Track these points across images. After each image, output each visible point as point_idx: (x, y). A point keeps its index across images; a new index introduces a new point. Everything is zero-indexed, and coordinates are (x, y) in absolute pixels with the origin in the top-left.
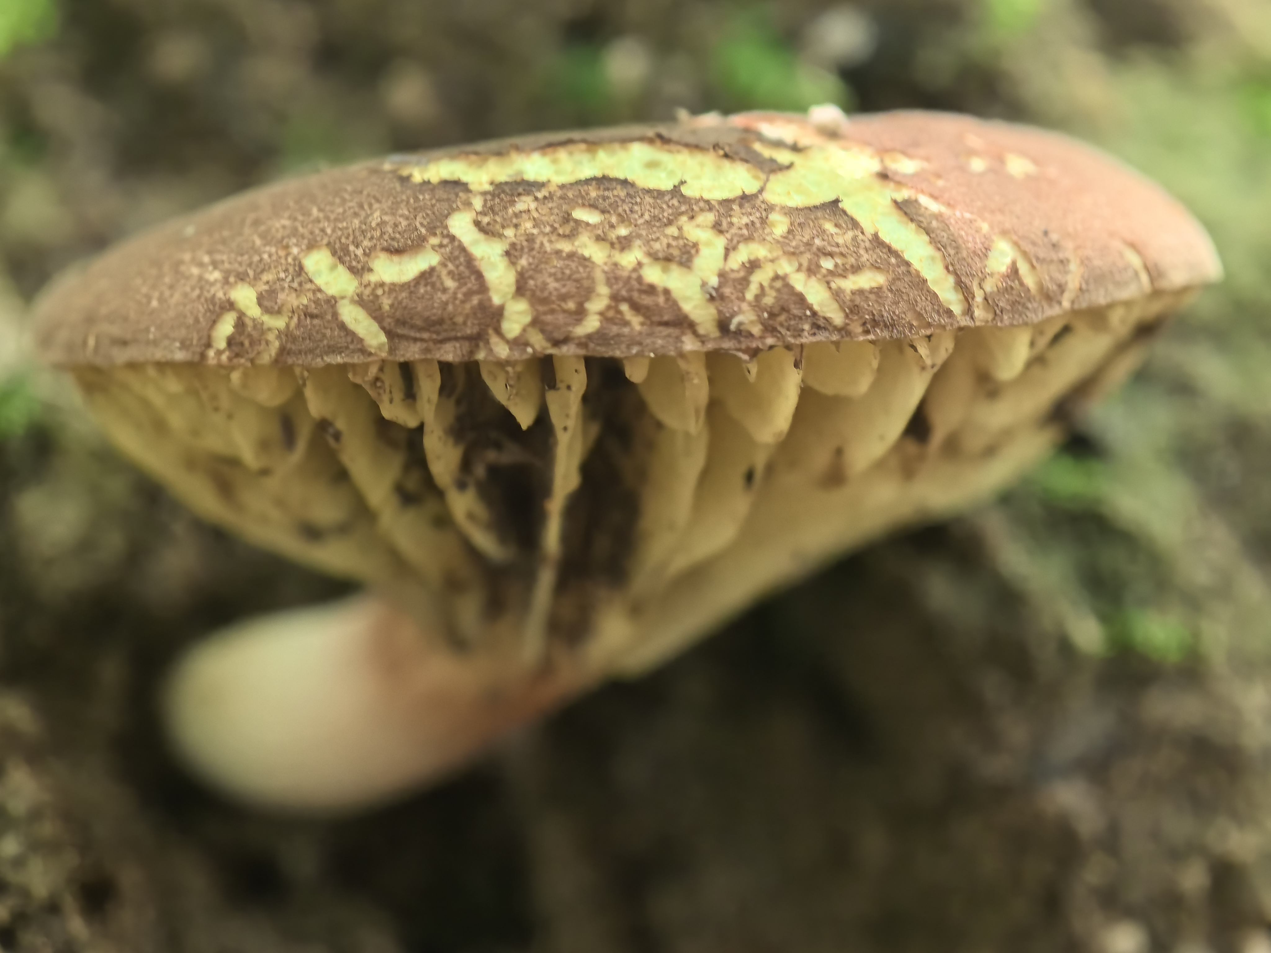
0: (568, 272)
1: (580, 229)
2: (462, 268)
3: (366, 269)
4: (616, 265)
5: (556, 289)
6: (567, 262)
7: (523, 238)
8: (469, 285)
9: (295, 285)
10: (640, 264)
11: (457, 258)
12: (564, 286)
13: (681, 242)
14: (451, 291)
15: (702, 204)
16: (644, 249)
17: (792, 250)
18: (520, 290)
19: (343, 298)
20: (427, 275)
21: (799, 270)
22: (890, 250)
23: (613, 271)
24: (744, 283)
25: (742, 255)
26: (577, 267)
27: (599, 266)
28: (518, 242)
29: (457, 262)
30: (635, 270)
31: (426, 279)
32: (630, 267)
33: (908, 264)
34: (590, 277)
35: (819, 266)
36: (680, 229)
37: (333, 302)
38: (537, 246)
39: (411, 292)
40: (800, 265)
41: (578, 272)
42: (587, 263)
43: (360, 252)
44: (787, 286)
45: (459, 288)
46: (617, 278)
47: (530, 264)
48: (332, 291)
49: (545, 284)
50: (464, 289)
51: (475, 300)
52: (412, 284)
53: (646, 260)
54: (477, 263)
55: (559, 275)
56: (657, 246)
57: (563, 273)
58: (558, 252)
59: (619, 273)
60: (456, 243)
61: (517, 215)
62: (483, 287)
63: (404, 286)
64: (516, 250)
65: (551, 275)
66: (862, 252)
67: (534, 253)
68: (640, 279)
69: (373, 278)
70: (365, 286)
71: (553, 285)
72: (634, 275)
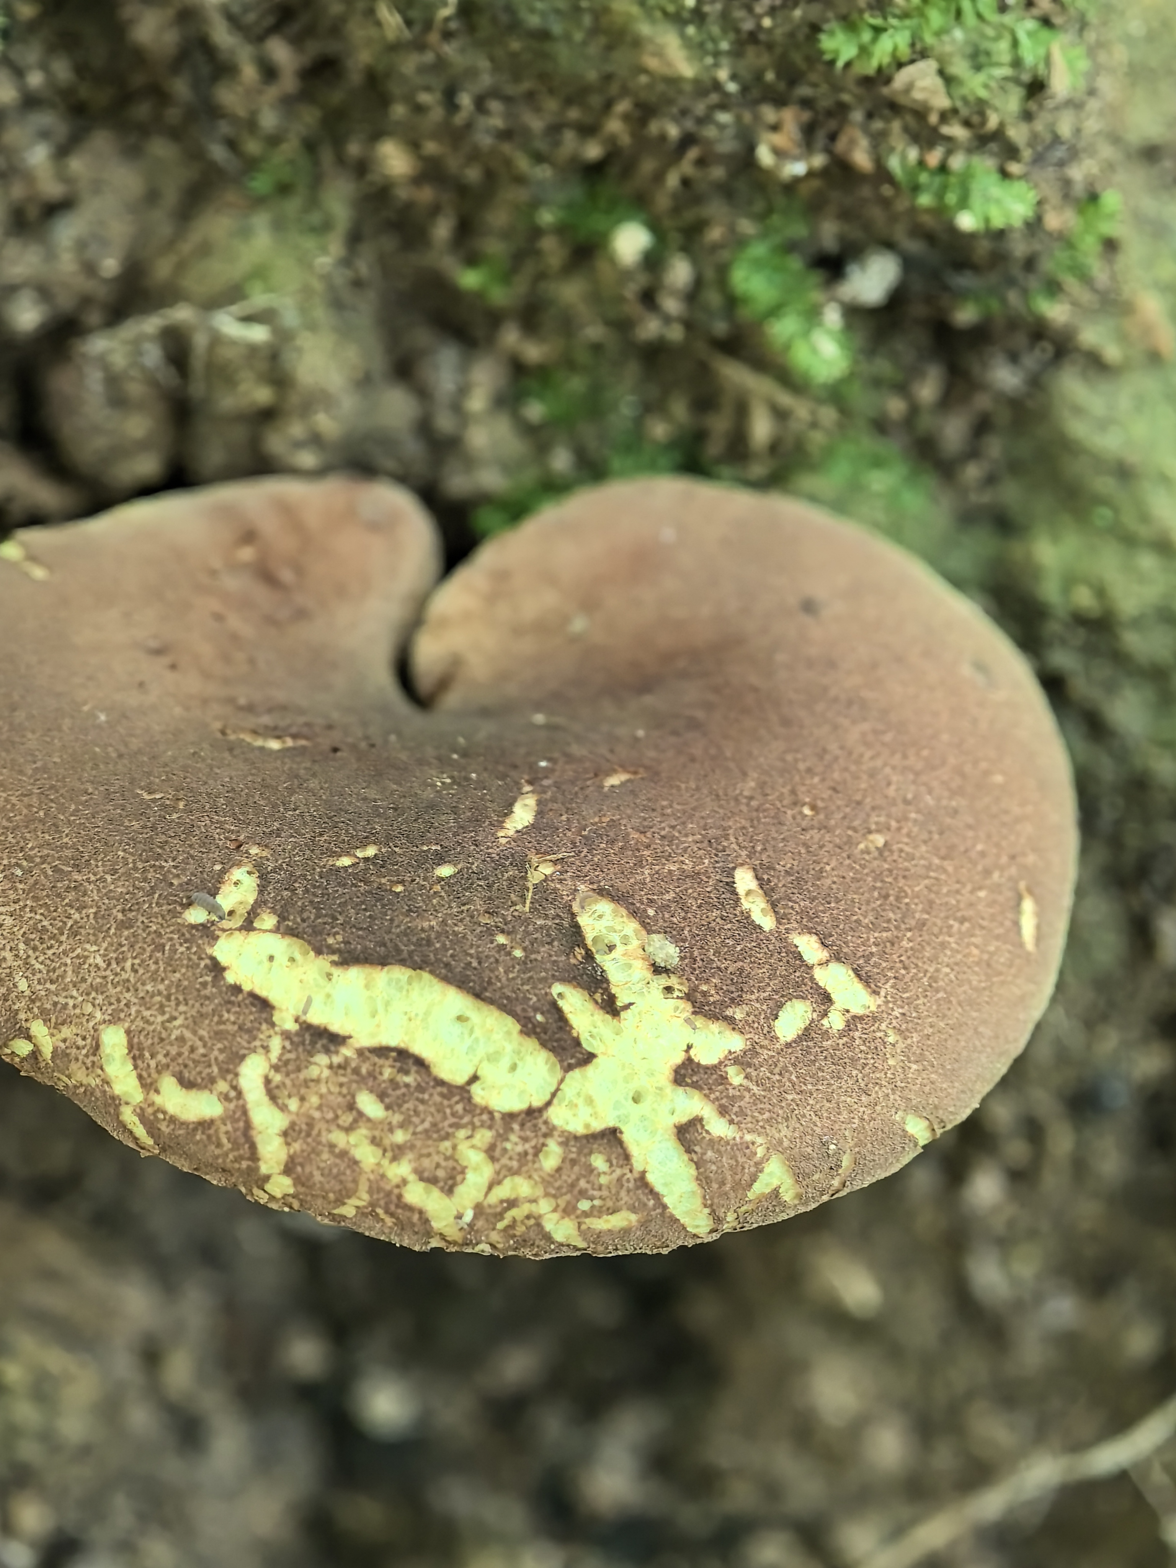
0: (335, 1171)
1: (361, 1124)
2: (239, 1133)
3: (153, 1087)
4: (383, 1176)
5: (320, 1182)
6: (338, 1161)
7: (304, 1120)
8: (241, 1152)
9: (88, 1062)
10: (405, 1182)
11: (238, 1120)
12: (328, 1182)
13: (451, 1163)
14: (225, 1149)
15: (485, 1117)
16: (413, 1165)
17: (553, 1192)
18: (288, 1170)
19: (127, 1103)
20: (206, 1125)
21: (555, 1210)
22: (652, 1193)
23: (377, 1181)
24: (498, 1217)
25: (503, 1192)
26: (345, 1169)
27: (366, 1173)
28: (298, 1122)
29: (236, 1126)
30: (398, 1186)
31: (204, 1128)
32: (396, 1181)
33: (665, 1207)
34: (355, 1181)
35: (575, 1208)
36: (454, 1147)
37: (117, 1102)
38: (315, 1132)
39: (188, 1133)
40: (558, 1206)
41: (344, 1174)
42: (355, 1167)
43: (153, 1063)
44: (539, 1225)
45: (232, 1150)
46: (379, 1190)
47: (303, 1151)
48: (118, 1089)
49: (311, 1175)
50: (236, 1153)
51: (244, 1164)
52: (191, 1126)
53: (412, 1178)
54: (253, 1133)
55: (326, 1171)
56: (426, 1163)
57: (330, 1170)
58: (332, 1146)
59: (382, 1184)
60: (241, 1102)
61: (306, 1083)
62: (254, 1156)
63: (184, 1124)
64: (294, 1130)
65: (318, 1168)
66: (623, 1193)
67: (309, 1140)
68: (400, 1197)
69: (158, 1100)
70: (149, 1106)
71: (317, 1177)
72: (396, 1191)
